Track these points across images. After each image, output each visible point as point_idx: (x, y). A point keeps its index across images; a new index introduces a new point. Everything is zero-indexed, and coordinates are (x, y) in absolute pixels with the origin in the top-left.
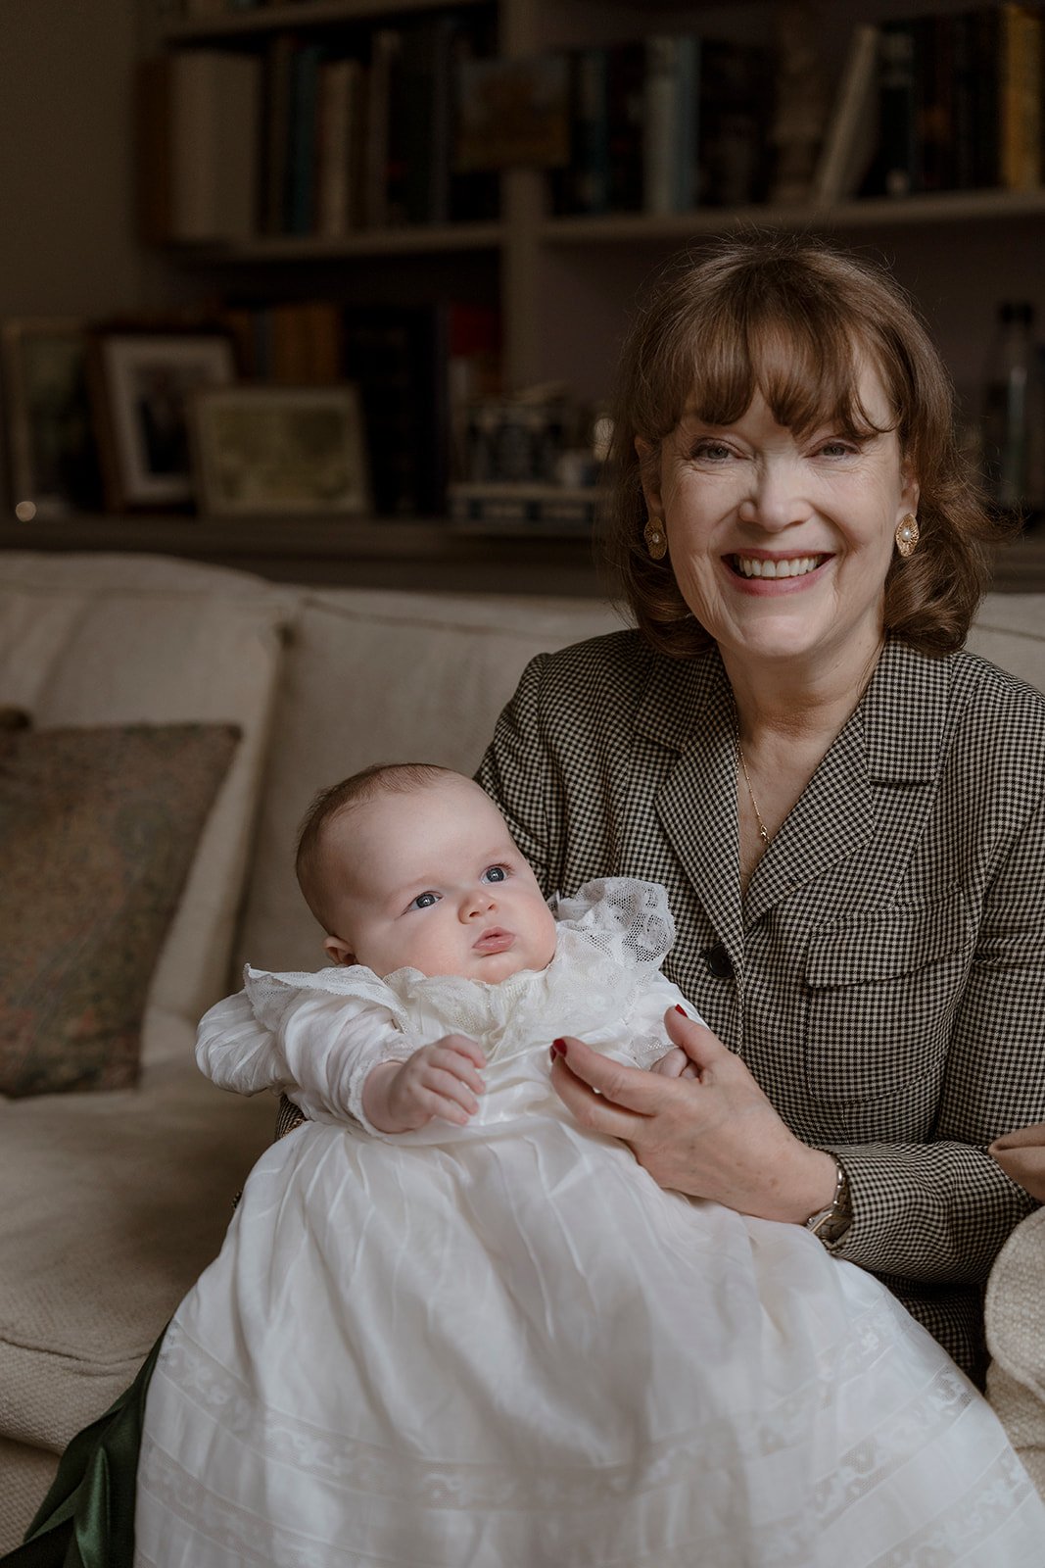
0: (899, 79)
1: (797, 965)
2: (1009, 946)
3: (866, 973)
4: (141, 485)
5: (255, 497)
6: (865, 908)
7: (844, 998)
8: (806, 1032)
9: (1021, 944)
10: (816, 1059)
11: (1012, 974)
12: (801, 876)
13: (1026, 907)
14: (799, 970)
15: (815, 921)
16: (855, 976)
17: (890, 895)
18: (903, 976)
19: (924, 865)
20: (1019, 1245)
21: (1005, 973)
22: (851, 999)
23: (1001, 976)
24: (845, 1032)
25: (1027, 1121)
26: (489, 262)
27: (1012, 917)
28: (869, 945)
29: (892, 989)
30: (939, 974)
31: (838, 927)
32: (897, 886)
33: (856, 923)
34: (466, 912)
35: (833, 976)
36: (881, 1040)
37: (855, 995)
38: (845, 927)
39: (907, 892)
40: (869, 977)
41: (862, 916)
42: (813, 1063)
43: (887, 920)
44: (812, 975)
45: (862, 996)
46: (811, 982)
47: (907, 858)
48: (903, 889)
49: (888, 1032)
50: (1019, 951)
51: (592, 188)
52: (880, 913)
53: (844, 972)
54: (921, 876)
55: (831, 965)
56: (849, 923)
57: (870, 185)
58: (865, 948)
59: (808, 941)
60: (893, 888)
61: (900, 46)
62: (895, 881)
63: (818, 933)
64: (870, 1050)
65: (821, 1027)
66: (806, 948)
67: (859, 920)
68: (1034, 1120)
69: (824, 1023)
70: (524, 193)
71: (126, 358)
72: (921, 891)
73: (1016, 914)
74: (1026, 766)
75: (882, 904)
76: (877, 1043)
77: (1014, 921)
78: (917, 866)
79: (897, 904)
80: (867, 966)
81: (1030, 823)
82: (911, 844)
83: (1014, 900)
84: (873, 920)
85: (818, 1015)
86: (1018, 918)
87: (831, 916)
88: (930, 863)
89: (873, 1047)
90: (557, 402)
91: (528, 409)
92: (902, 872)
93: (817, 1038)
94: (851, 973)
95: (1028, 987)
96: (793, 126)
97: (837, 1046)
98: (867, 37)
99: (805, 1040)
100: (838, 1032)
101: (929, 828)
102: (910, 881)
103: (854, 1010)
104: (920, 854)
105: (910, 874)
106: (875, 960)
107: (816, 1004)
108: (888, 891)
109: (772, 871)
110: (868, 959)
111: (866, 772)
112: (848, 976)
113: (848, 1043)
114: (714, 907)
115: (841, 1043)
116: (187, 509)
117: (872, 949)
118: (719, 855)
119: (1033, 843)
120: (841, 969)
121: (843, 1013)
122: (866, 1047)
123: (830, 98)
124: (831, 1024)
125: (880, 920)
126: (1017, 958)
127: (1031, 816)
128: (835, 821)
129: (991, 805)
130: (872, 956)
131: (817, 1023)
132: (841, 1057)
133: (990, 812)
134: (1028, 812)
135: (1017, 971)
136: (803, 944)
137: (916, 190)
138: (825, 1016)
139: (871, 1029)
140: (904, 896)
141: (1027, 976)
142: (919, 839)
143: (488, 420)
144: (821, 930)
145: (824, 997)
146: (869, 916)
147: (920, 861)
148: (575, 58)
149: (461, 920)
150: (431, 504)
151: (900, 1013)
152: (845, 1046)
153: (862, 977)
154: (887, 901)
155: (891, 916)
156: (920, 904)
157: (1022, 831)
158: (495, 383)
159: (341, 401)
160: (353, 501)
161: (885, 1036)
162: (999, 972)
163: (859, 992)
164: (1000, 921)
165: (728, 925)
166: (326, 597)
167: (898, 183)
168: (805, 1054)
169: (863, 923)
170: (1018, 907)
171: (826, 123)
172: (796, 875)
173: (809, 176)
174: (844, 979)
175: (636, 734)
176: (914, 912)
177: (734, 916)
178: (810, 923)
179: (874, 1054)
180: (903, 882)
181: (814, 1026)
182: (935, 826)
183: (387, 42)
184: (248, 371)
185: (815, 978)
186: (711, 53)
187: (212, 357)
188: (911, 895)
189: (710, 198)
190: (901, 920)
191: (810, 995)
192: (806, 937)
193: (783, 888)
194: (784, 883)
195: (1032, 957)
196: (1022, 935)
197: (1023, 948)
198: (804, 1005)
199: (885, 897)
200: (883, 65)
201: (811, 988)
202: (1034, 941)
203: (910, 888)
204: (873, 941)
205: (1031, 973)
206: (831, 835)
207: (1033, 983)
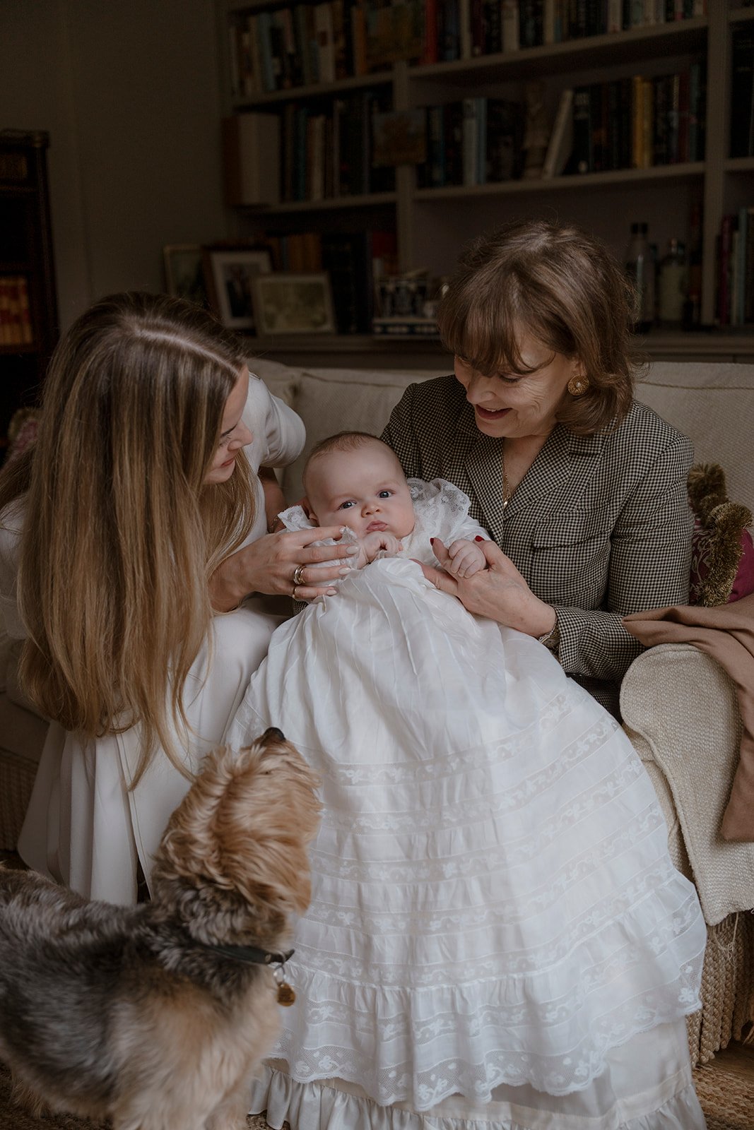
0: (582, 115)
1: (529, 537)
2: (637, 531)
3: (561, 542)
4: (230, 322)
5: (282, 326)
6: (563, 511)
7: (550, 553)
8: (531, 568)
9: (642, 530)
10: (536, 581)
11: (638, 544)
12: (534, 497)
13: (644, 513)
14: (530, 539)
15: (539, 516)
16: (556, 543)
17: (575, 505)
18: (578, 543)
19: (592, 491)
20: (635, 668)
21: (635, 544)
22: (553, 553)
23: (633, 546)
24: (550, 569)
25: (642, 608)
26: (390, 210)
27: (637, 518)
28: (563, 528)
29: (573, 549)
30: (595, 543)
31: (549, 520)
32: (578, 500)
33: (558, 518)
34: (366, 513)
35: (546, 542)
36: (566, 573)
37: (555, 552)
38: (553, 520)
39: (583, 504)
40: (563, 543)
41: (561, 515)
42: (534, 583)
43: (573, 517)
44: (536, 542)
45: (559, 552)
46: (535, 545)
47: (584, 488)
48: (581, 502)
49: (570, 569)
50: (641, 533)
51: (438, 174)
52: (569, 513)
53: (551, 541)
54: (590, 496)
55: (545, 537)
56: (554, 518)
57: (570, 168)
58: (561, 530)
59: (535, 526)
60: (576, 502)
61: (584, 99)
62: (577, 498)
63: (540, 522)
64: (561, 578)
65: (538, 566)
66: (534, 529)
67: (559, 516)
68: (646, 608)
69: (540, 564)
70: (406, 177)
71: (220, 261)
72: (590, 503)
73: (639, 516)
74: (647, 447)
75: (571, 509)
76: (565, 574)
77: (639, 519)
78: (589, 491)
79: (578, 509)
80: (562, 538)
81: (648, 474)
82: (587, 481)
83: (638, 510)
84: (566, 517)
85: (537, 560)
86: (641, 518)
87: (546, 515)
88: (595, 491)
89: (563, 576)
90: (422, 276)
91: (408, 281)
92: (581, 494)
93: (536, 571)
94: (554, 541)
95: (646, 550)
96: (533, 140)
97: (546, 575)
98: (568, 95)
99: (531, 572)
100: (546, 568)
101: (596, 474)
102: (585, 498)
103: (554, 558)
104: (591, 486)
105: (585, 495)
106: (566, 535)
107: (537, 555)
108: (574, 503)
109: (521, 494)
110: (562, 535)
111: (567, 448)
112: (552, 543)
113: (551, 574)
114: (489, 514)
115: (548, 574)
116: (251, 332)
117: (565, 530)
118: (495, 487)
119: (649, 483)
120: (550, 539)
121: (549, 560)
122: (559, 576)
123: (551, 127)
124: (543, 565)
125: (569, 517)
126: (641, 536)
127: (649, 471)
128: (551, 471)
129: (630, 465)
130: (564, 534)
131: (537, 564)
132: (547, 580)
133: (629, 469)
134: (648, 469)
135: (640, 543)
136: (533, 527)
137: (592, 170)
138: (541, 561)
139: (562, 567)
140: (581, 506)
141: (645, 544)
142: (591, 479)
143: (390, 287)
144: (542, 521)
145: (540, 552)
146: (564, 515)
147: (590, 489)
148: (428, 109)
149: (362, 516)
150: (365, 328)
151: (576, 560)
152: (549, 575)
153: (559, 543)
154: (573, 508)
155: (574, 515)
156: (588, 510)
157: (644, 477)
158: (393, 269)
159: (322, 279)
160: (328, 327)
161: (568, 571)
162: (632, 544)
163: (557, 550)
164: (632, 519)
165: (495, 523)
166: (312, 372)
167: (583, 167)
168: (531, 579)
169: (561, 518)
170: (641, 513)
171: (549, 140)
172: (532, 496)
173: (541, 165)
174: (550, 544)
175: (457, 430)
176: (586, 513)
177: (500, 514)
178: (537, 518)
179: (563, 579)
180: (581, 499)
181: (535, 566)
182: (600, 473)
183: (339, 105)
184: (278, 266)
185: (537, 544)
186: (493, 105)
187: (261, 260)
188: (585, 506)
189: (493, 177)
190: (579, 517)
191: (534, 551)
192: (534, 524)
193: (526, 502)
194: (526, 500)
195: (648, 536)
196: (642, 526)
197: (644, 531)
198: (531, 556)
199: (572, 506)
200: (575, 109)
201: (535, 548)
202: (648, 528)
203: (585, 502)
204: (565, 527)
205: (648, 543)
206: (549, 478)
207: (648, 548)
